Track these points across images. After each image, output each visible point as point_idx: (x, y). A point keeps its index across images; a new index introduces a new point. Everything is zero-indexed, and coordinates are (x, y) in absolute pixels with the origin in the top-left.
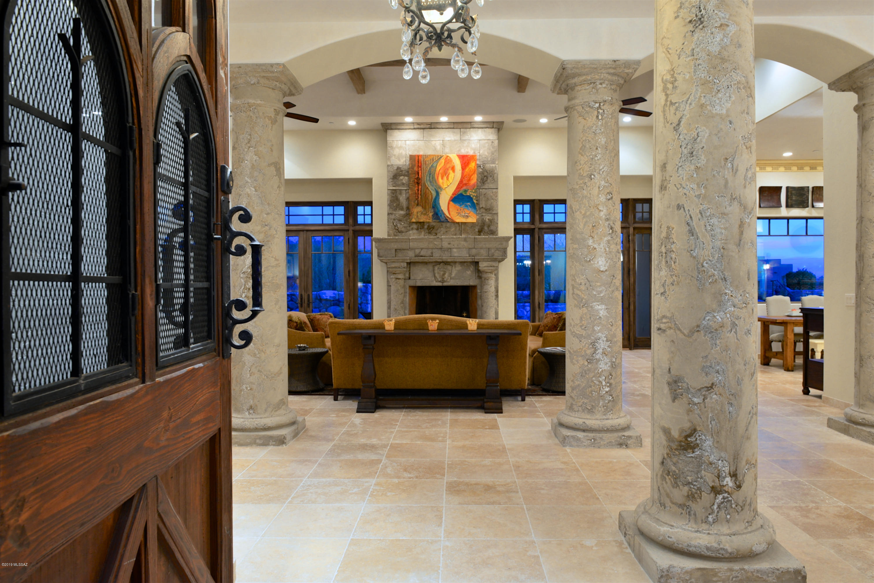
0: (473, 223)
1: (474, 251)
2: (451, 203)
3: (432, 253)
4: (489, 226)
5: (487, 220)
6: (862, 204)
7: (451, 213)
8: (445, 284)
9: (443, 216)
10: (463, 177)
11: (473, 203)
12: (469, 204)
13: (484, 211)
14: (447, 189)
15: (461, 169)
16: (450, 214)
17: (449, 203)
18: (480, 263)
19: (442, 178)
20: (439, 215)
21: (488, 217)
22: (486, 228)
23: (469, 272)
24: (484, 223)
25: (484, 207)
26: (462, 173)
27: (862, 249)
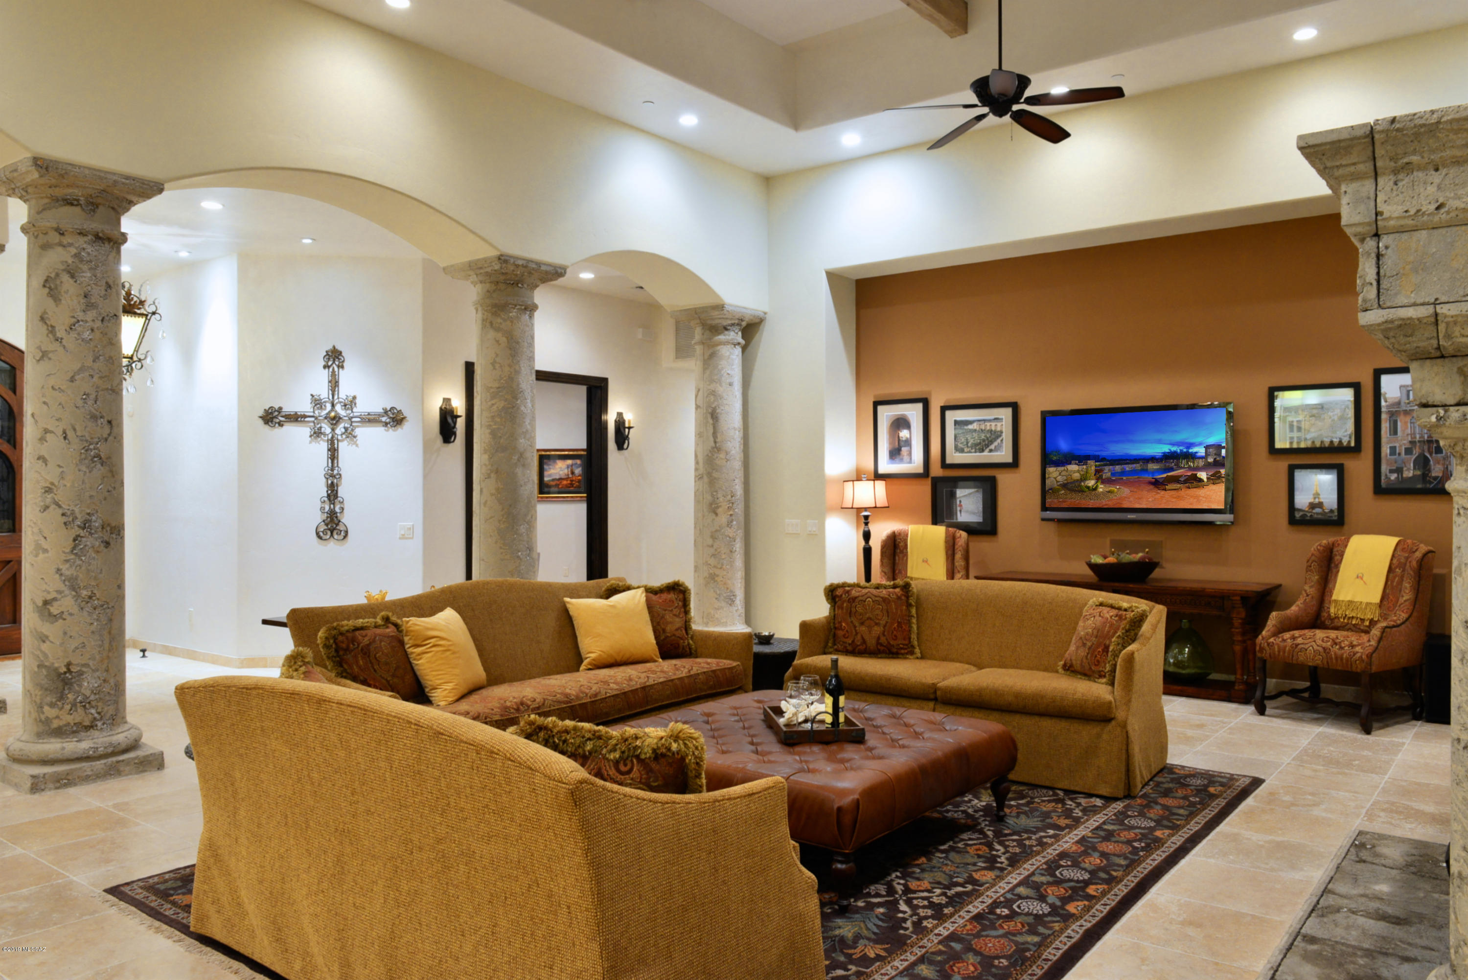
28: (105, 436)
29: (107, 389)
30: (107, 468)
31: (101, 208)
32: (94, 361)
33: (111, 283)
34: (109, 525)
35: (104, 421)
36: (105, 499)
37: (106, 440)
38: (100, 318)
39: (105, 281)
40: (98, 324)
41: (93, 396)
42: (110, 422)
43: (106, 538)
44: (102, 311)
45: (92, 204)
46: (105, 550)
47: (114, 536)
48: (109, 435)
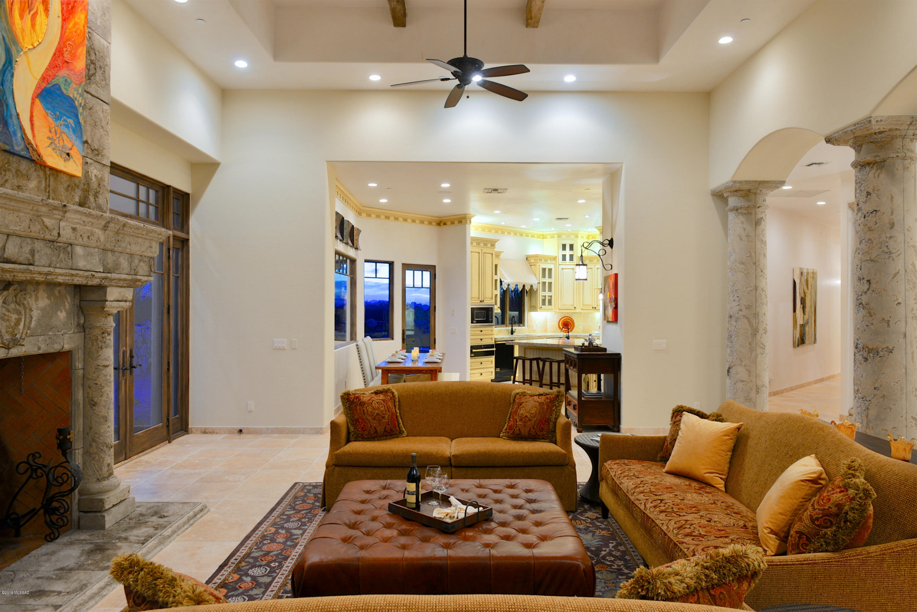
0: (72, 176)
1: (110, 258)
2: (37, 101)
3: (33, 252)
4: (96, 196)
5: (94, 179)
6: (756, 277)
7: (36, 132)
8: (15, 352)
9: (19, 135)
10: (63, 40)
11: (78, 123)
12: (71, 121)
13: (89, 151)
14: (31, 55)
15: (60, 15)
16: (34, 136)
17: (33, 103)
18: (109, 290)
19: (22, 17)
20: (11, 130)
21: (95, 172)
22: (92, 199)
23: (62, 315)
24: (88, 184)
25: (89, 142)
26: (62, 27)
27: (757, 309)
28: (865, 290)
29: (867, 260)
30: (866, 311)
31: (864, 146)
32: (860, 244)
33: (871, 191)
34: (867, 347)
35: (865, 281)
36: (865, 330)
37: (866, 292)
38: (863, 216)
39: (866, 191)
40: (862, 219)
41: (859, 266)
42: (869, 281)
43: (865, 356)
44: (864, 212)
45: (859, 146)
46: (865, 363)
47: (871, 355)
48: (868, 289)
